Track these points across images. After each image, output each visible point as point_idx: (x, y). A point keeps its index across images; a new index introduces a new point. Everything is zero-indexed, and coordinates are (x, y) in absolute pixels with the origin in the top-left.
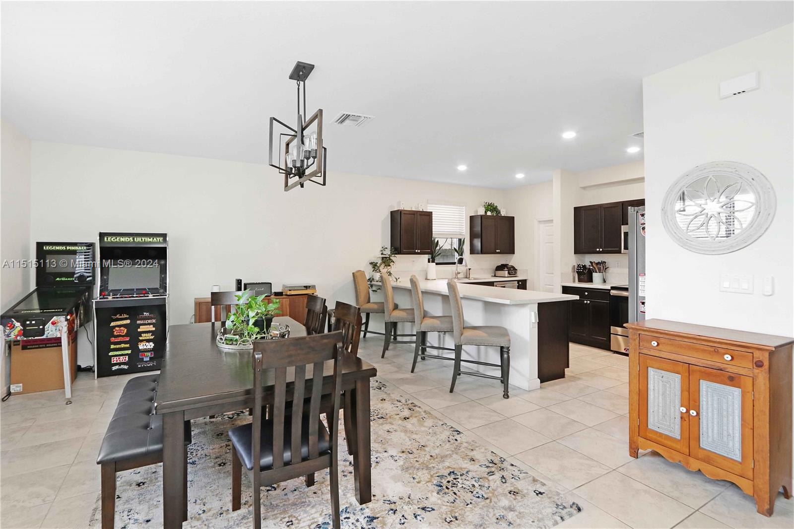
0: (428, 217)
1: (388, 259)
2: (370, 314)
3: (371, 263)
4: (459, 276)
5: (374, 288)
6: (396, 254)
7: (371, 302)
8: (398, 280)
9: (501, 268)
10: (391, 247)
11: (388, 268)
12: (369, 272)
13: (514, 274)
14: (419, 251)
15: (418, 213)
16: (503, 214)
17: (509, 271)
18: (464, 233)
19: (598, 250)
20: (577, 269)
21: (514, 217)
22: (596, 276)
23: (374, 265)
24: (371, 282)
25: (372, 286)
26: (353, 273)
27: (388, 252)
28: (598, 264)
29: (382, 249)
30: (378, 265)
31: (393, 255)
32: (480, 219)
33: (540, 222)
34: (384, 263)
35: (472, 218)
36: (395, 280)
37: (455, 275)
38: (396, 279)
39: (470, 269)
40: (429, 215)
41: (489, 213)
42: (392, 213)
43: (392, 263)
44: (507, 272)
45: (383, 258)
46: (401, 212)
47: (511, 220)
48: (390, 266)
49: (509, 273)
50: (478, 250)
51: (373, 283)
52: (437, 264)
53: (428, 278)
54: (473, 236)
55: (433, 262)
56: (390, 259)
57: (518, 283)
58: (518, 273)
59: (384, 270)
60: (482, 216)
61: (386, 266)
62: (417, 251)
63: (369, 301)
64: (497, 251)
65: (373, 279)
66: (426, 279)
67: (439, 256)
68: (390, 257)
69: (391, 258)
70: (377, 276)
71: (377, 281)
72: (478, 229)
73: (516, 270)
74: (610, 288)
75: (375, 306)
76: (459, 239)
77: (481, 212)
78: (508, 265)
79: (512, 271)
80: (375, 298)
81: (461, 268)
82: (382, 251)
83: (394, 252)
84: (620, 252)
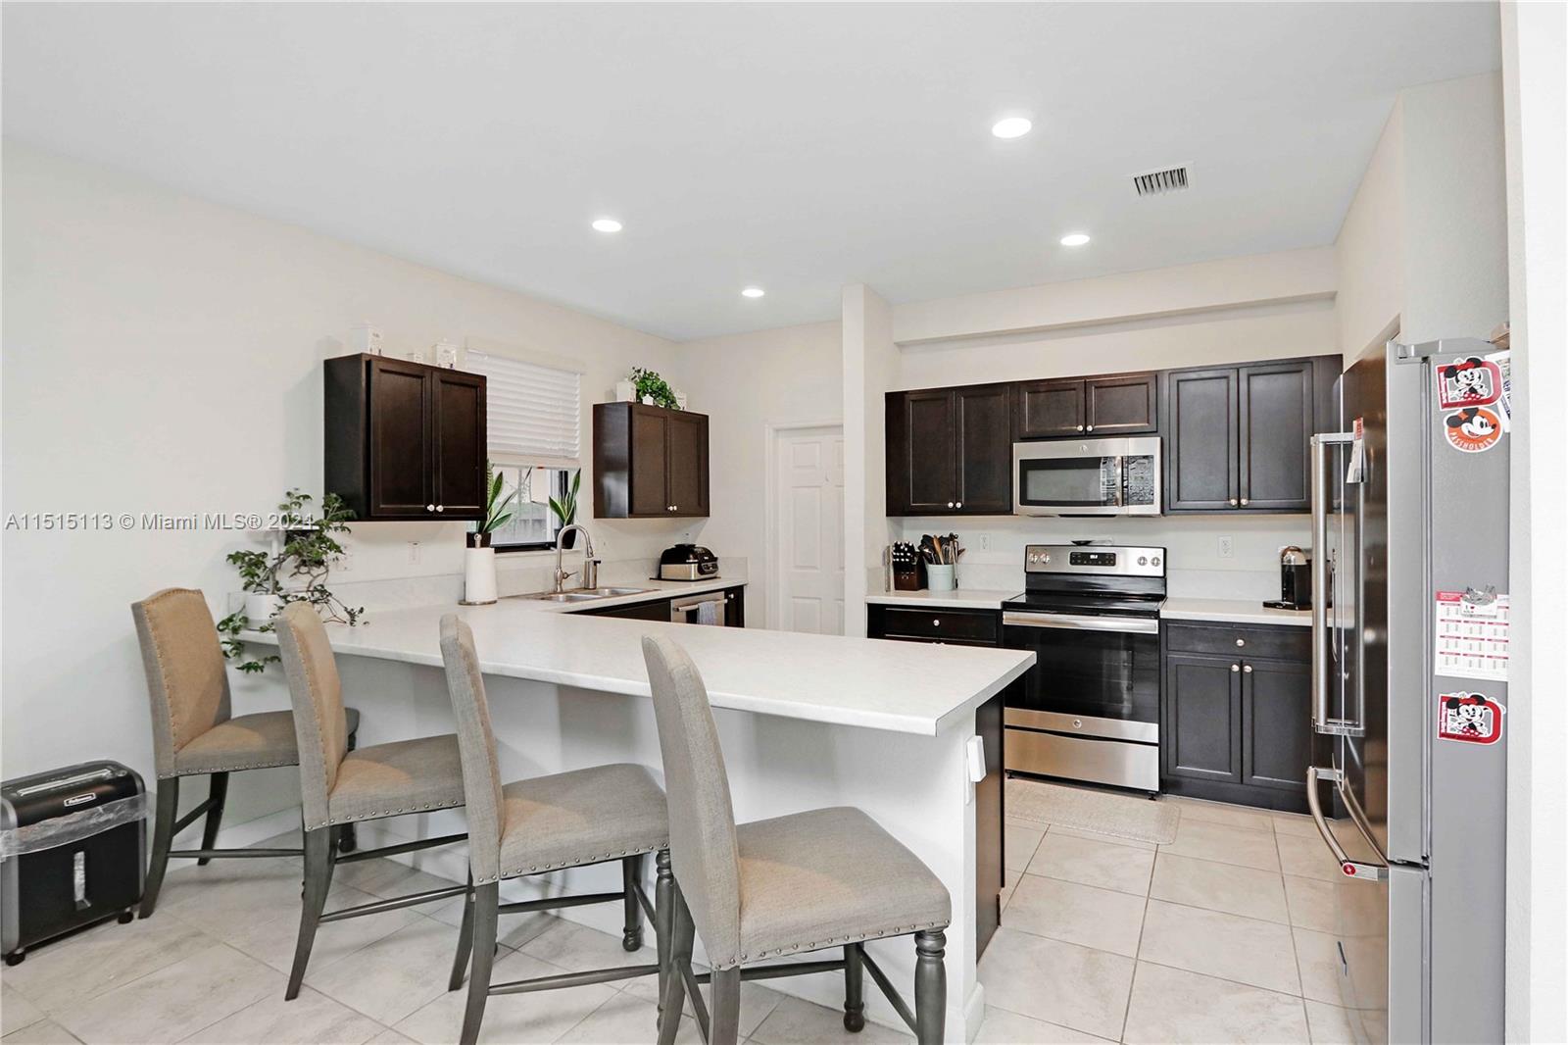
0: (470, 393)
1: (313, 537)
2: (231, 775)
3: (235, 558)
4: (568, 585)
5: (248, 658)
6: (349, 519)
7: (236, 713)
8: (359, 619)
9: (678, 554)
10: (327, 492)
11: (315, 571)
12: (223, 594)
13: (712, 572)
14: (440, 508)
15: (436, 375)
16: (683, 403)
17: (699, 563)
18: (577, 455)
19: (951, 505)
20: (895, 557)
21: (707, 417)
22: (937, 573)
23: (251, 566)
24: (235, 630)
25: (240, 647)
26: (137, 608)
27: (312, 513)
28: (942, 540)
29: (287, 501)
30: (269, 563)
31: (338, 524)
32: (626, 414)
33: (777, 430)
34: (297, 552)
35: (599, 411)
36: (346, 617)
37: (553, 582)
38: (352, 614)
39: (595, 563)
40: (475, 385)
41: (648, 400)
42: (330, 366)
43: (332, 554)
44: (694, 567)
45: (290, 537)
46: (368, 364)
47: (700, 423)
48: (320, 563)
49: (701, 571)
50: (618, 506)
51: (245, 635)
52: (499, 549)
53: (469, 599)
54: (603, 464)
55: (485, 543)
56: (322, 539)
57: (726, 597)
58: (722, 571)
59: (296, 583)
60: (630, 406)
61: (304, 563)
62: (431, 508)
63: (224, 716)
64: (671, 508)
65: (245, 620)
66: (463, 602)
67: (505, 524)
68: (321, 531)
69: (330, 534)
70: (263, 606)
71: (263, 630)
72: (618, 445)
73: (716, 559)
74: (999, 607)
75: (255, 742)
76: (561, 472)
77: (627, 393)
78: (693, 546)
79: (707, 562)
80: (251, 697)
81: (573, 560)
82: (285, 507)
83: (343, 512)
84: (1009, 511)
